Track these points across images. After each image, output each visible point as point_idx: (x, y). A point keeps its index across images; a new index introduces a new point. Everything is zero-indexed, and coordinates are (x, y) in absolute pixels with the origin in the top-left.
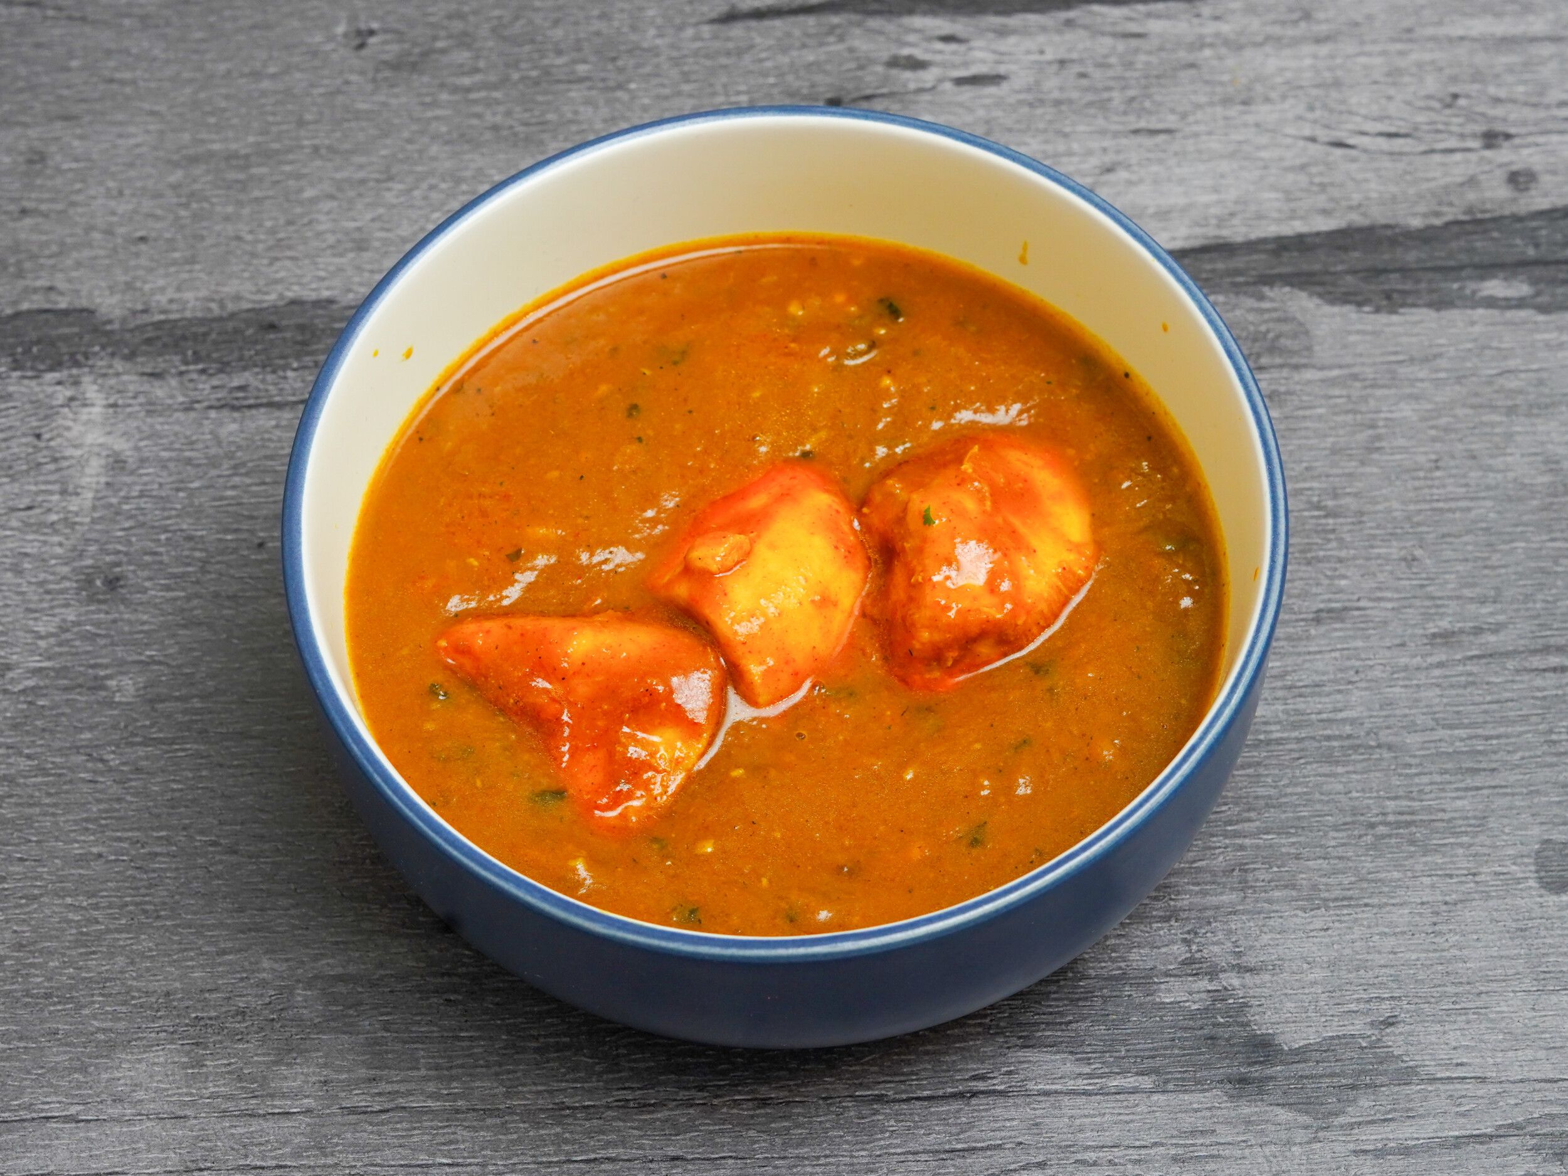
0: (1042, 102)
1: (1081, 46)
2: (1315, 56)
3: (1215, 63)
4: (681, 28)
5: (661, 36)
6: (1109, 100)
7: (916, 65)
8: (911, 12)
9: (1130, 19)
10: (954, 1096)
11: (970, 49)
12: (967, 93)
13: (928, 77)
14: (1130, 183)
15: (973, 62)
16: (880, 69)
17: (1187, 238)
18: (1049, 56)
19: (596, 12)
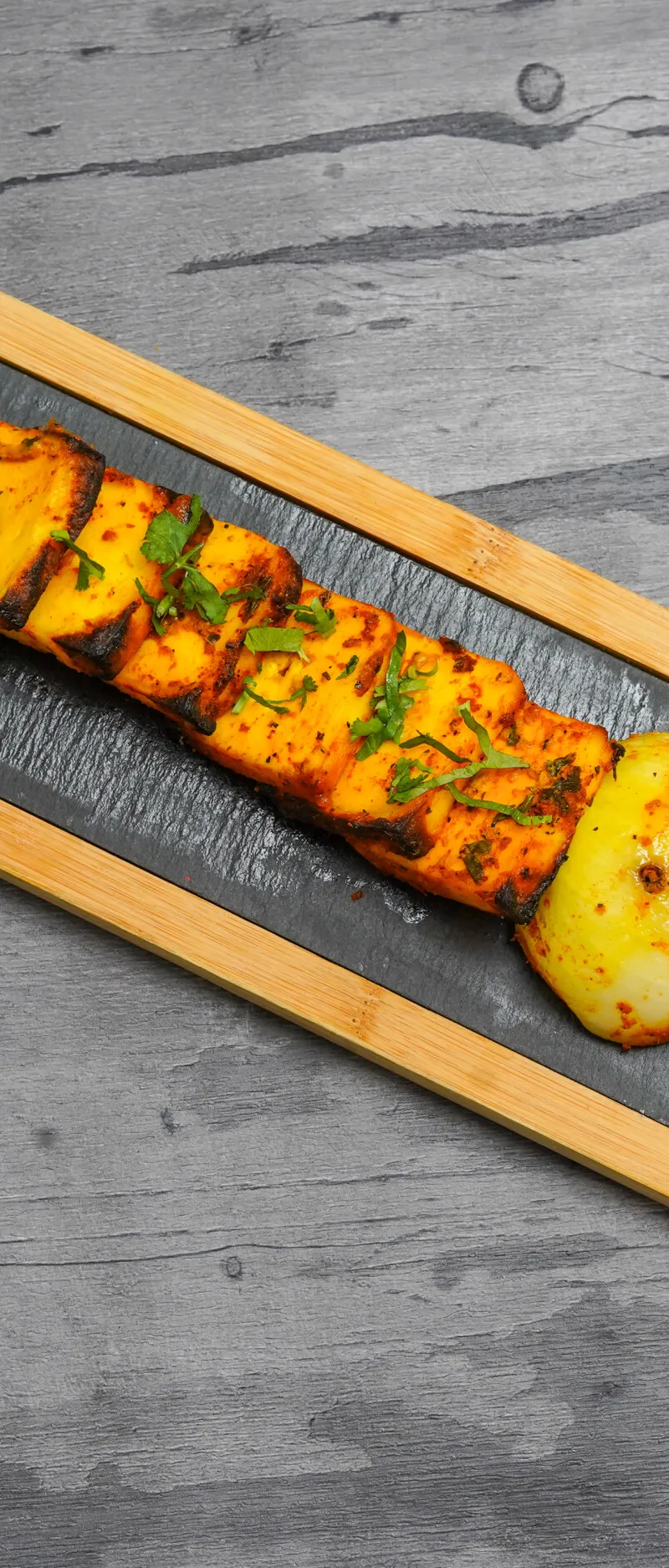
0: (438, 343)
1: (469, 289)
2: (653, 296)
3: (573, 303)
4: (155, 280)
5: (139, 288)
6: (491, 339)
7: (341, 310)
8: (336, 259)
9: (508, 262)
10: (373, 1179)
11: (382, 294)
12: (379, 336)
13: (350, 322)
14: (508, 418)
15: (384, 307)
16: (311, 316)
17: (550, 467)
18: (443, 300)
19: (87, 268)
